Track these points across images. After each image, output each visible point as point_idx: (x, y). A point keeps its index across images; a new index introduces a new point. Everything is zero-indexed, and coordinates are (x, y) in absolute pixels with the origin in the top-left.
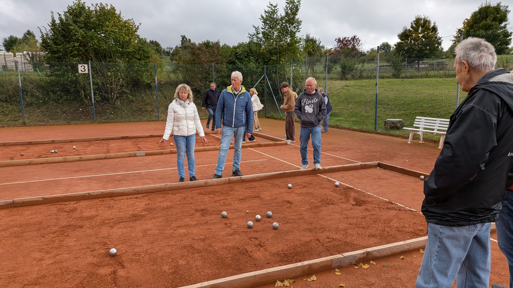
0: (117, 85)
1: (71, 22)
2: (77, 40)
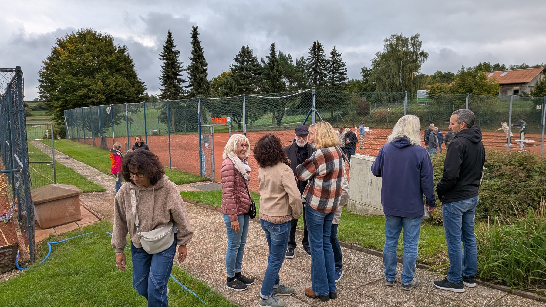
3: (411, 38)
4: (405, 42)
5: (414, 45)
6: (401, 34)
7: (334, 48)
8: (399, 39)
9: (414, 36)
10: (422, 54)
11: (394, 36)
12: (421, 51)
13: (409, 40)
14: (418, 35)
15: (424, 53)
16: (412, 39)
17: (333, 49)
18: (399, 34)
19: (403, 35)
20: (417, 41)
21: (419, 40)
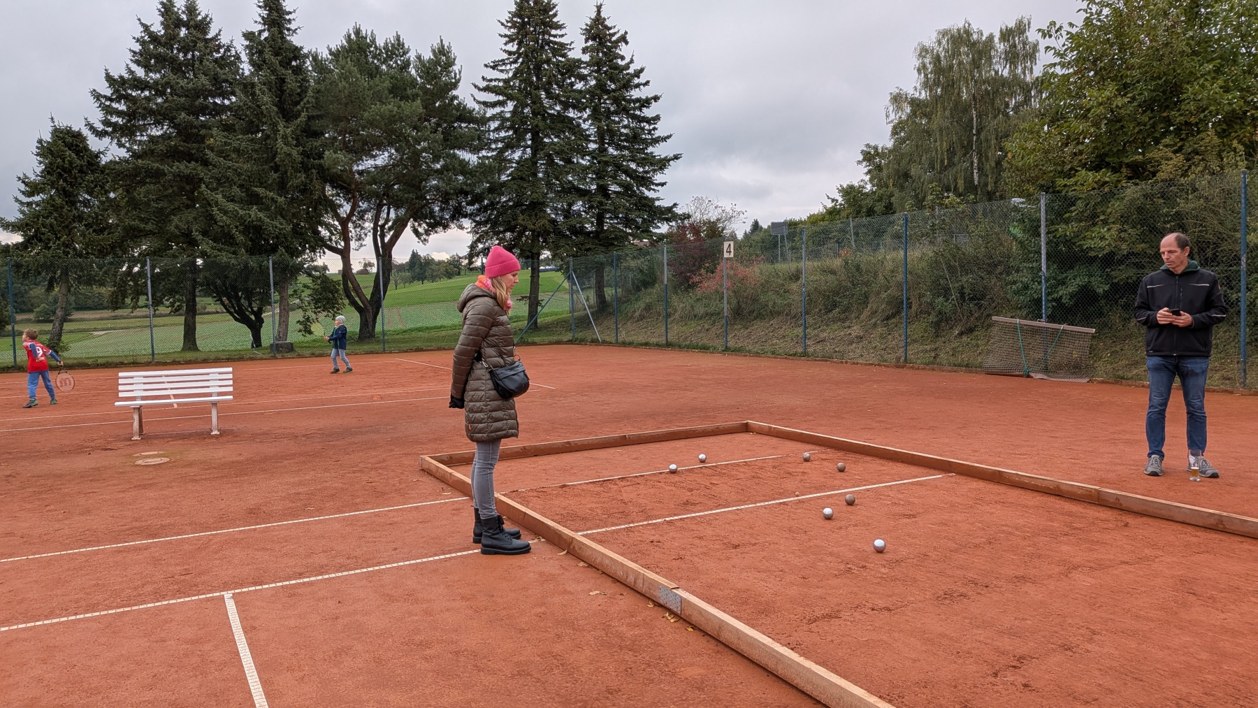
3: (1002, 33)
4: (982, 50)
5: (1015, 55)
6: (966, 22)
8: (960, 39)
9: (1013, 25)
11: (945, 33)
12: (1037, 74)
13: (996, 40)
14: (1026, 21)
16: (1006, 35)
18: (959, 25)
19: (975, 27)
20: (1025, 44)
21: (1030, 40)
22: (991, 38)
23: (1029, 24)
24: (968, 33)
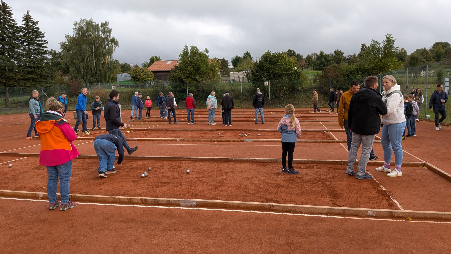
0: (283, 90)
1: (264, 61)
2: (266, 70)
3: (101, 24)
4: (96, 28)
5: (105, 31)
6: (91, 19)
7: (28, 13)
8: (89, 24)
9: (104, 22)
10: (113, 40)
11: (84, 20)
12: (111, 38)
13: (99, 26)
15: (115, 40)
16: (103, 25)
17: (26, 14)
18: (89, 19)
19: (94, 21)
20: (107, 28)
21: (109, 28)
22: (98, 25)
23: (108, 23)
24: (91, 22)
